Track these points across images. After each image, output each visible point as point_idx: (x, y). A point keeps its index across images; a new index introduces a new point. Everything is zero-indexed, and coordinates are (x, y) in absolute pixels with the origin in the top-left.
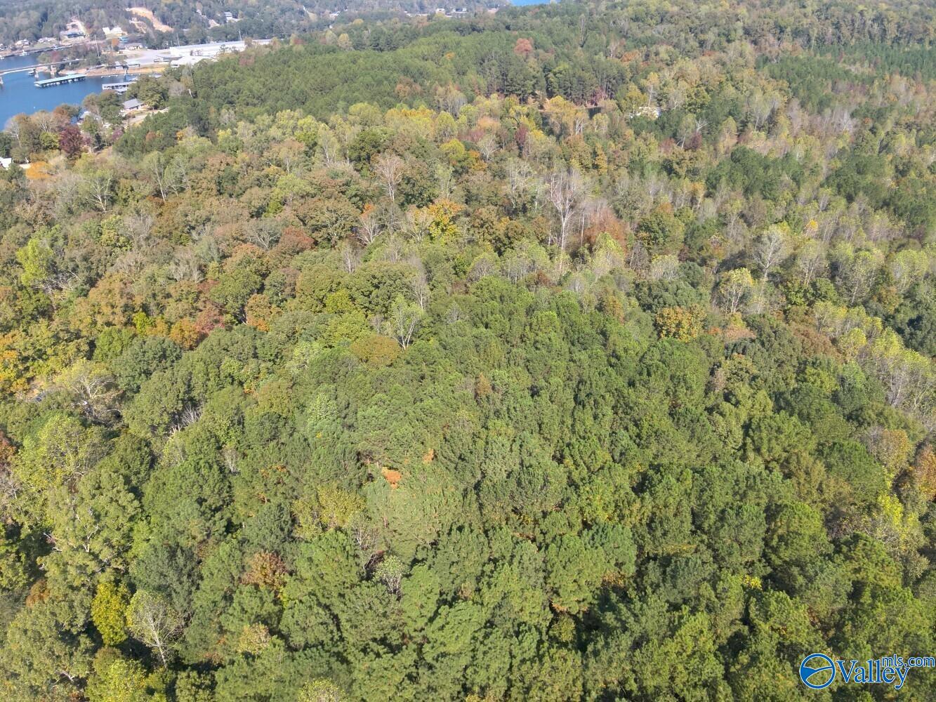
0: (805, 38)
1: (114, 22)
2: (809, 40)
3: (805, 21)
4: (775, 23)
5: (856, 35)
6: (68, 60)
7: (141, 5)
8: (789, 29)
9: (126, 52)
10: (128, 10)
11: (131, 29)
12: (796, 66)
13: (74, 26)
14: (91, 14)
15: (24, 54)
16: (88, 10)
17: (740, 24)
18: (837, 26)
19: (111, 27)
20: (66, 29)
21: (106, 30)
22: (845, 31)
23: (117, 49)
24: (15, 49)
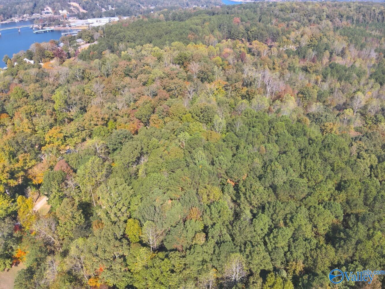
0: (352, 20)
1: (63, 8)
2: (353, 21)
3: (351, 13)
4: (339, 13)
5: (372, 19)
6: (46, 23)
7: (74, 2)
8: (345, 16)
9: (70, 20)
10: (69, 3)
11: (70, 11)
12: (350, 31)
13: (47, 9)
14: (54, 4)
15: (27, 20)
16: (53, 3)
17: (325, 13)
18: (364, 15)
19: (62, 10)
20: (44, 10)
21: (60, 11)
22: (367, 17)
23: (66, 19)
24: (23, 18)
